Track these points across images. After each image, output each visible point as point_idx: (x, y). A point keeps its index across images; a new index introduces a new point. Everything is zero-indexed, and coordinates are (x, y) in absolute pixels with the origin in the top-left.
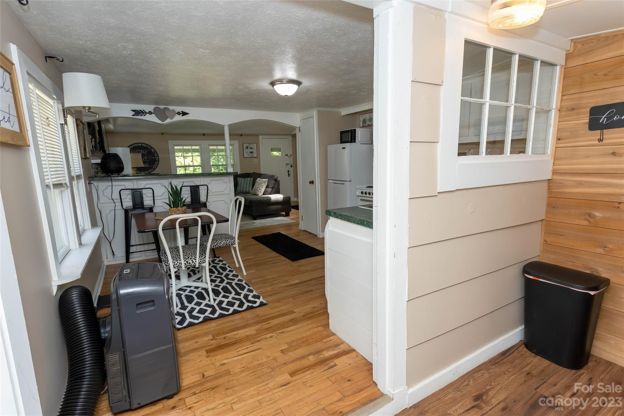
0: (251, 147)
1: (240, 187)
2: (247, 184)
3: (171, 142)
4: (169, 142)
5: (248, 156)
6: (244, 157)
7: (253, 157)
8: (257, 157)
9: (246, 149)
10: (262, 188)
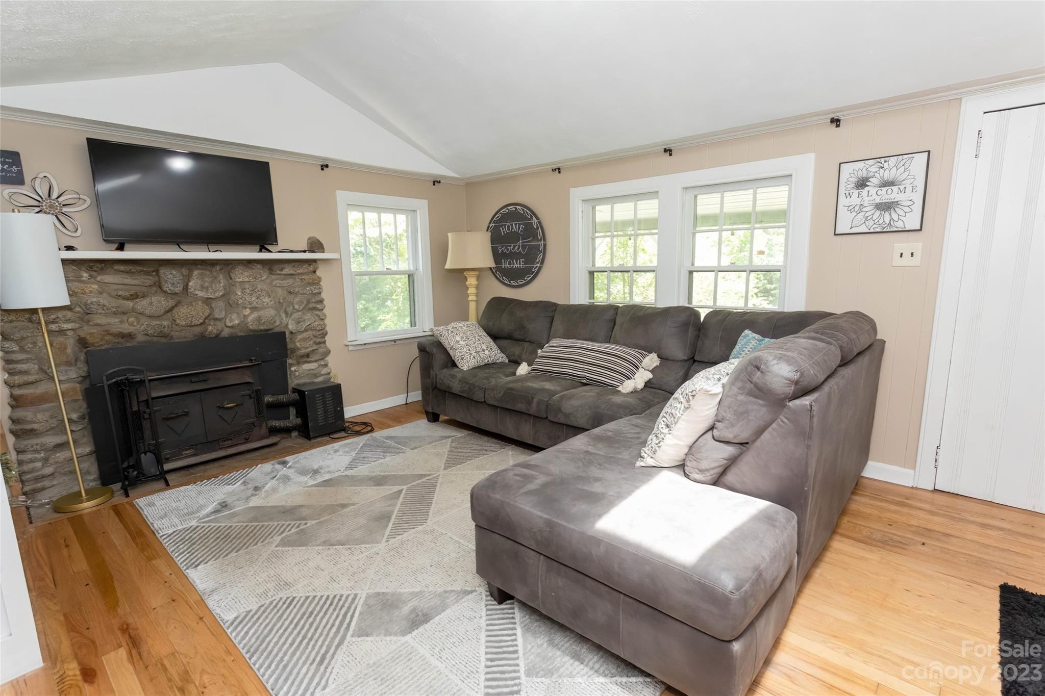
0: (887, 175)
3: (577, 194)
4: (573, 191)
5: (863, 229)
6: (835, 235)
7: (896, 229)
8: (921, 230)
9: (856, 192)
10: (668, 426)
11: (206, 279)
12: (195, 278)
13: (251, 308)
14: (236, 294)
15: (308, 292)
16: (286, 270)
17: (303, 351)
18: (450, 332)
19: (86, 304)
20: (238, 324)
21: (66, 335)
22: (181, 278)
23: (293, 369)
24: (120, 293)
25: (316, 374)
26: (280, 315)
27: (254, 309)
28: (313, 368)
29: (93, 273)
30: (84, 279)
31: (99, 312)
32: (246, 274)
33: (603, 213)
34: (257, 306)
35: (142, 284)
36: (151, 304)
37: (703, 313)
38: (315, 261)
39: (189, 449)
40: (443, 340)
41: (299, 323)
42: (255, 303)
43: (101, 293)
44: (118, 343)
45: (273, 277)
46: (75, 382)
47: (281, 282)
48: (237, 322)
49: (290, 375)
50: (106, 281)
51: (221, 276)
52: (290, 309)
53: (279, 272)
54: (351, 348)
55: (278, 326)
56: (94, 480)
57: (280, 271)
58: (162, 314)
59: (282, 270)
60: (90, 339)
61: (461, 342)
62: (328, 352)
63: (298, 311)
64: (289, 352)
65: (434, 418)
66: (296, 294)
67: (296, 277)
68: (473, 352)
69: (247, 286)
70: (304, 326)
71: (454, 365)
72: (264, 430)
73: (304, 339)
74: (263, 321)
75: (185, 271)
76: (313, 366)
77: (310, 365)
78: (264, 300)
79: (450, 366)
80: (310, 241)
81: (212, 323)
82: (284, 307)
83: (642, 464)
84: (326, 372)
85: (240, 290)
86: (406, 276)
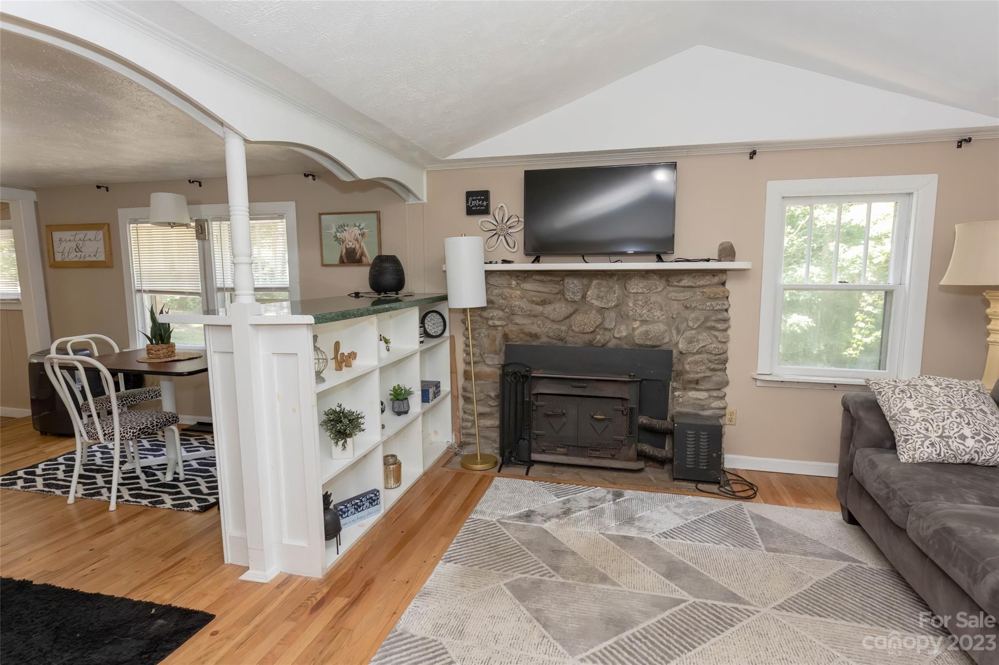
11: (602, 289)
12: (593, 287)
13: (641, 321)
14: (628, 305)
15: (708, 308)
16: (684, 281)
17: (692, 376)
19: (511, 307)
20: (626, 336)
21: (497, 330)
22: (581, 287)
23: (677, 394)
24: (534, 299)
25: (703, 406)
26: (671, 332)
27: (644, 322)
28: (701, 397)
29: (519, 282)
30: (513, 286)
31: (519, 313)
32: (641, 285)
34: (648, 319)
35: (550, 292)
36: (554, 309)
38: (724, 271)
39: (563, 448)
41: (690, 342)
42: (645, 316)
43: (522, 298)
44: (528, 341)
45: (671, 289)
46: (496, 367)
47: (676, 295)
48: (624, 334)
49: (673, 399)
50: (526, 289)
51: (617, 286)
52: (683, 326)
53: (676, 284)
54: (759, 383)
55: (667, 343)
56: (496, 448)
57: (677, 282)
58: (561, 319)
59: (679, 281)
60: (511, 336)
62: (726, 383)
63: (692, 329)
64: (673, 374)
66: (694, 309)
67: (698, 289)
69: (640, 298)
70: (697, 347)
72: (632, 452)
73: (696, 363)
74: (650, 337)
75: (585, 281)
76: (702, 395)
77: (698, 393)
78: (655, 314)
80: (721, 247)
81: (601, 333)
82: (676, 323)
85: (633, 301)
86: (884, 292)
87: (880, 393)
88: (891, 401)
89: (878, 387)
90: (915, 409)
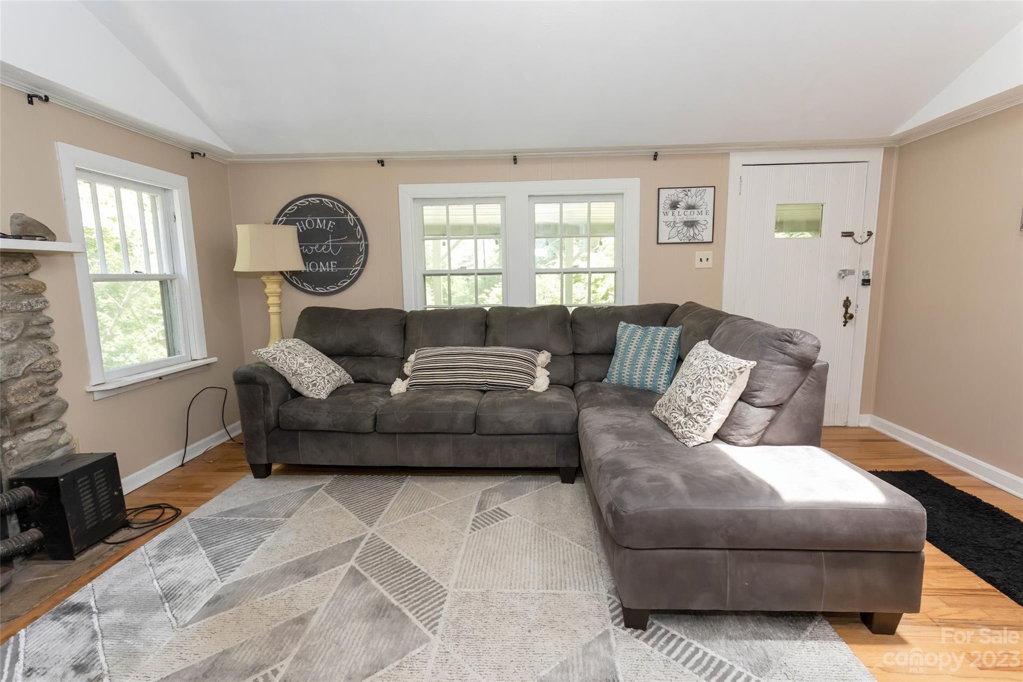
0: (691, 201)
1: (622, 364)
2: (649, 354)
3: (407, 192)
4: (402, 188)
5: (676, 240)
6: (658, 243)
7: (697, 241)
8: (712, 242)
9: (671, 212)
10: (712, 404)
15: (25, 309)
17: (23, 412)
18: (286, 354)
23: (6, 445)
25: (50, 447)
28: (43, 437)
33: (432, 214)
37: (571, 310)
40: (278, 366)
49: (2, 456)
54: (97, 396)
61: (307, 365)
62: (64, 407)
65: (262, 471)
67: (1, 282)
68: (325, 375)
71: (297, 394)
73: (24, 390)
76: (44, 433)
79: (290, 398)
83: (695, 443)
84: (67, 441)
86: (158, 283)
87: (275, 359)
88: (288, 361)
89: (270, 355)
90: (306, 362)
